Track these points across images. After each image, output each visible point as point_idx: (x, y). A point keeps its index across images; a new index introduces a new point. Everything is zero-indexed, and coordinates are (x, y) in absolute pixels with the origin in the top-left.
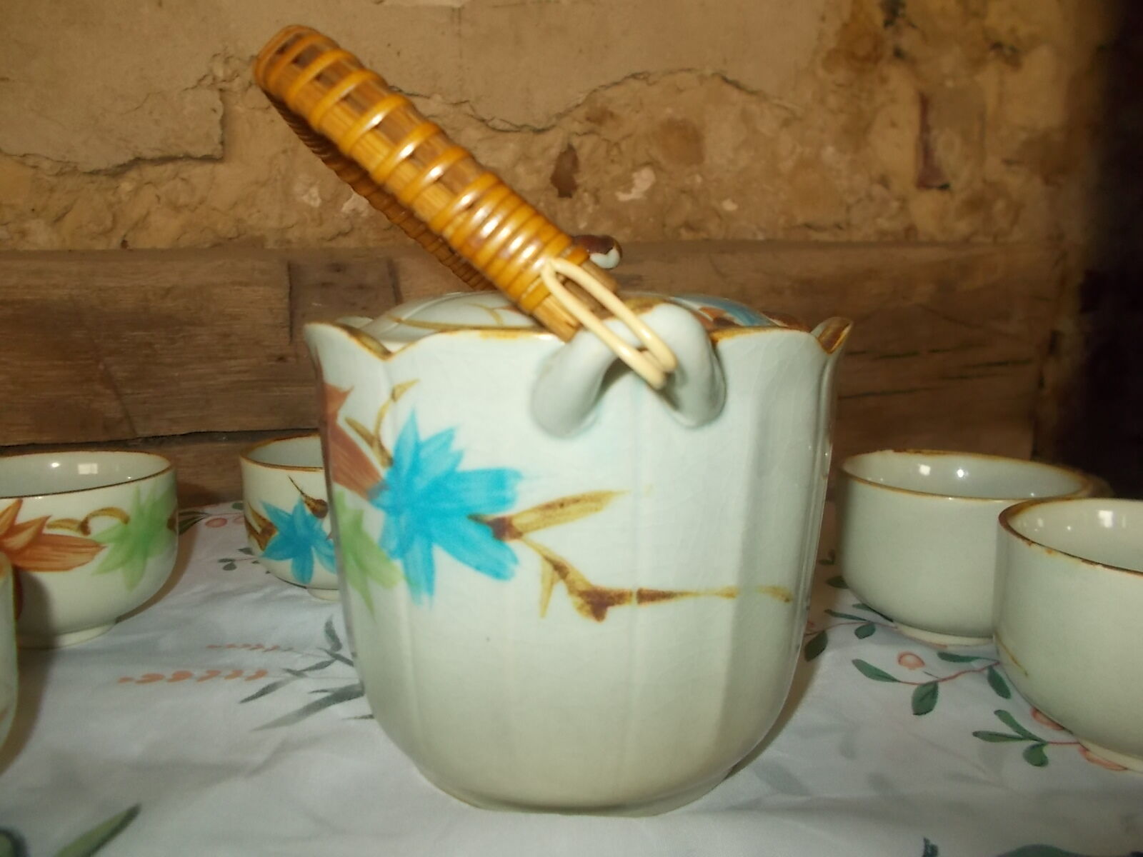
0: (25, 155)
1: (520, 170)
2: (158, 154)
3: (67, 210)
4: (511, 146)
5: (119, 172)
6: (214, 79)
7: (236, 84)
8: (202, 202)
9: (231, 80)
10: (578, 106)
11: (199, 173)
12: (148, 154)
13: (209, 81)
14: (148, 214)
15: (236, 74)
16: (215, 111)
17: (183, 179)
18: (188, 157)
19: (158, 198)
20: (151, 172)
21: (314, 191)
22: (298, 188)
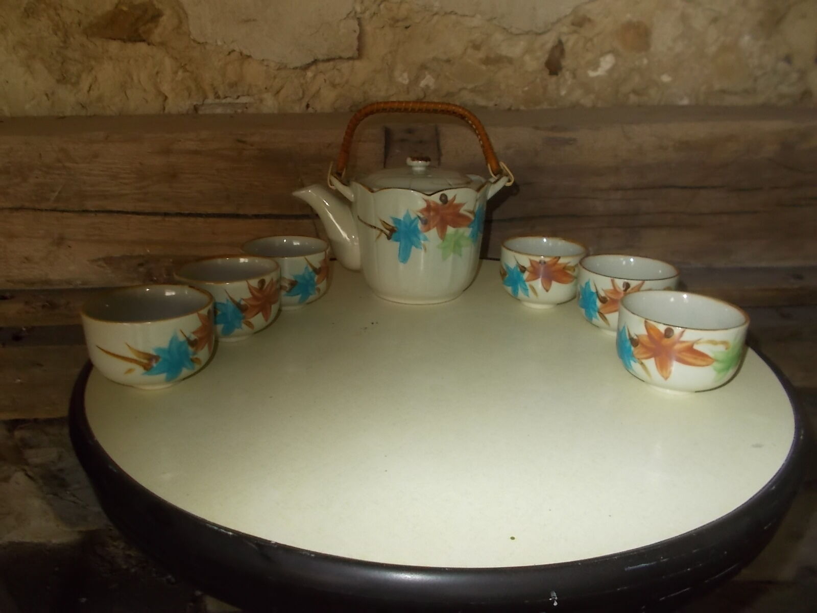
0: (263, 60)
1: (527, 58)
2: (326, 57)
3: (282, 88)
4: (522, 43)
5: (307, 67)
6: (356, 13)
7: (367, 14)
8: (347, 82)
9: (363, 12)
10: (566, 16)
11: (345, 66)
12: (320, 57)
13: (352, 14)
14: (320, 89)
15: (366, 9)
16: (355, 31)
17: (337, 69)
18: (340, 58)
19: (325, 80)
20: (321, 66)
21: (405, 75)
22: (397, 73)
